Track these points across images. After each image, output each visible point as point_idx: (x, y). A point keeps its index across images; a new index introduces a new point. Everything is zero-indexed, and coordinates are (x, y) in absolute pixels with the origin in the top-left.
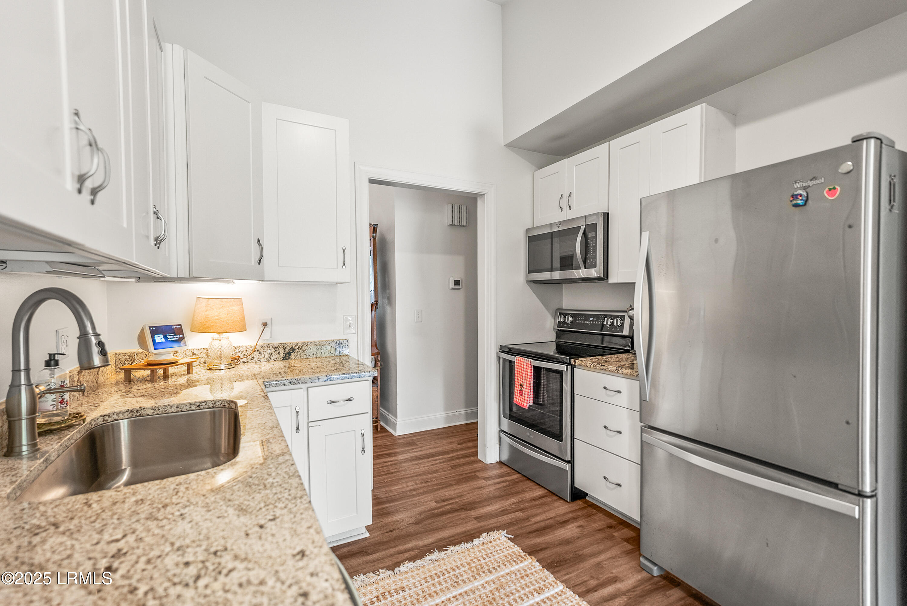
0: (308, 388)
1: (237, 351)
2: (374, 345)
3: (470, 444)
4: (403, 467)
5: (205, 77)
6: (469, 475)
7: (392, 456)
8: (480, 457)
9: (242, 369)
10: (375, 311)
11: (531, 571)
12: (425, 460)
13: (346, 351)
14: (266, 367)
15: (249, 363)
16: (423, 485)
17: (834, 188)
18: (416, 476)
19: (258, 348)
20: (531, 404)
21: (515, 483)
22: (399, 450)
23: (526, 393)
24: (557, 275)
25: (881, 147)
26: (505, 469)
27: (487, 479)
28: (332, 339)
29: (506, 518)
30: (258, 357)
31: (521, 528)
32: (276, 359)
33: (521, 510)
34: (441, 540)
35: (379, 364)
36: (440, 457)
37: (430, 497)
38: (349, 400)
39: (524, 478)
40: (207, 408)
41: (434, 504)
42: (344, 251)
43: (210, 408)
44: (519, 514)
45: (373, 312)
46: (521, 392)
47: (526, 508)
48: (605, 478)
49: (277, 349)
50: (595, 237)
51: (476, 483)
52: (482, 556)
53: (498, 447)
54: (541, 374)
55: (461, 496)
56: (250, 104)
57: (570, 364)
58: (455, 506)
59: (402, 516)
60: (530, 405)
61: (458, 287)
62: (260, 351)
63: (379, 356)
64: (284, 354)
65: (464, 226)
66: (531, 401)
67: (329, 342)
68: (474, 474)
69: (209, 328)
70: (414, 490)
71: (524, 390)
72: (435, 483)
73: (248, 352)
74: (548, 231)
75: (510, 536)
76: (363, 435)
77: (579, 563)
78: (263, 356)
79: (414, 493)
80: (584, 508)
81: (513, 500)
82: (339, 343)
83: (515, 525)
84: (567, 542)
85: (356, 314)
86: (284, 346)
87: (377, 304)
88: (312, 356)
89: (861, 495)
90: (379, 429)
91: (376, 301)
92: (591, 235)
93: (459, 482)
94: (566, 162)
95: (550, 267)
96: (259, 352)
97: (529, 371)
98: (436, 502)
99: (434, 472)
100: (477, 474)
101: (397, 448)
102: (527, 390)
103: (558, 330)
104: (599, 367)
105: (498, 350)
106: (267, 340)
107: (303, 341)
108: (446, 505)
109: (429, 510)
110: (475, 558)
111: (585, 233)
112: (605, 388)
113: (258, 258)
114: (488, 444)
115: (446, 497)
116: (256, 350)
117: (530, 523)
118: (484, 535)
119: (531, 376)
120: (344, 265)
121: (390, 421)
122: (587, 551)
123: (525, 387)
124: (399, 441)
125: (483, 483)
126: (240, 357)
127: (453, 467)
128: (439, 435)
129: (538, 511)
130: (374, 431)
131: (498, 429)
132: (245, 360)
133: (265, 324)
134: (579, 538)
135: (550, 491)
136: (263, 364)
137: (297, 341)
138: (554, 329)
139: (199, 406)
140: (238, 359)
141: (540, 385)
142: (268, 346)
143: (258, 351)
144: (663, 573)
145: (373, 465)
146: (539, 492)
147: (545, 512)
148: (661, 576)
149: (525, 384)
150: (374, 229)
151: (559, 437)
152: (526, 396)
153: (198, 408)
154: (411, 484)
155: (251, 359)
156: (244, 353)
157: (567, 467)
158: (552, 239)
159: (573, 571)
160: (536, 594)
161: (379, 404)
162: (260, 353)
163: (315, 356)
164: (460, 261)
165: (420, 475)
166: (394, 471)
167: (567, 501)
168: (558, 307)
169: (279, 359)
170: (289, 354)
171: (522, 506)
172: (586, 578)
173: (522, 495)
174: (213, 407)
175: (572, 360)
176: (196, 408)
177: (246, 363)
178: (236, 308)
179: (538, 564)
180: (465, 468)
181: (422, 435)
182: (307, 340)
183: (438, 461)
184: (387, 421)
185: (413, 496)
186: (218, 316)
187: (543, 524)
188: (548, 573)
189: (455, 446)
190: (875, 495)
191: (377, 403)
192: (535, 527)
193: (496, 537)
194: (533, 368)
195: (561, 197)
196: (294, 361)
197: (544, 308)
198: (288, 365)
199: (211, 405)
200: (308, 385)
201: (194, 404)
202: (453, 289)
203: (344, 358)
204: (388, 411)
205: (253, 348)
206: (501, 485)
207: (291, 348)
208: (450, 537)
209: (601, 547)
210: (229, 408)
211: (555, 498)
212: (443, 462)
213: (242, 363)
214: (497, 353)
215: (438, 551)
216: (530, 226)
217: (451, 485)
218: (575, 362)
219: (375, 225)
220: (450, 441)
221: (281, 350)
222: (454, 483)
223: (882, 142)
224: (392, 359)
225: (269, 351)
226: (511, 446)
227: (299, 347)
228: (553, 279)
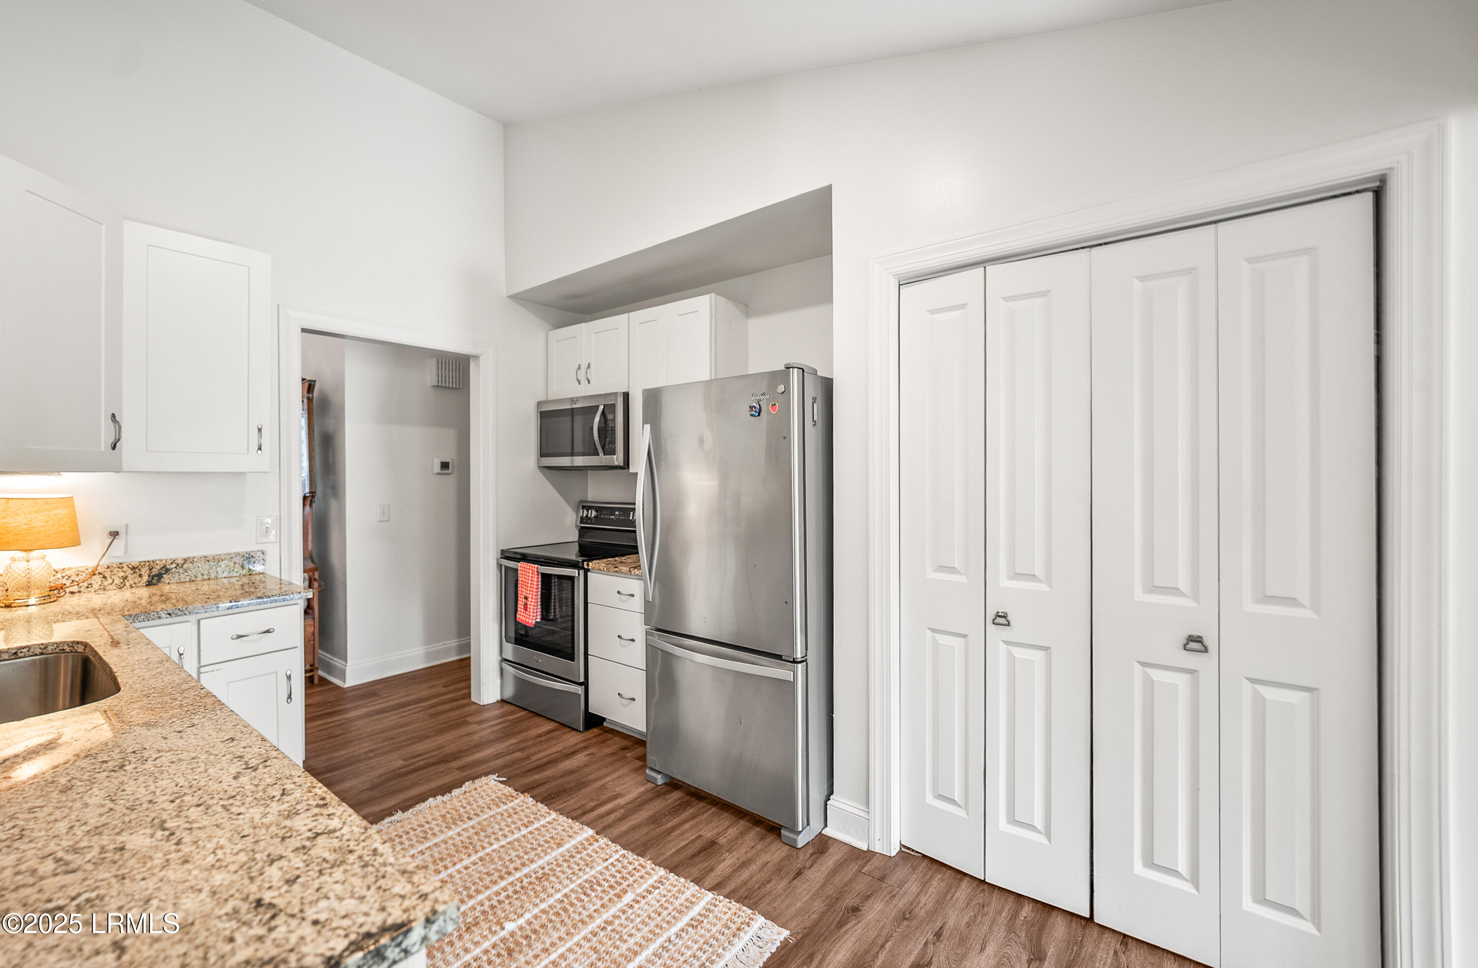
0: (199, 621)
1: (59, 575)
2: (308, 556)
3: (463, 685)
4: (355, 726)
5: (27, 191)
6: (456, 721)
7: (338, 715)
8: (473, 699)
9: (68, 602)
10: (311, 505)
11: (522, 808)
12: (392, 713)
13: (258, 568)
14: (116, 597)
15: (81, 594)
16: (386, 743)
17: (775, 405)
18: (376, 734)
19: (100, 570)
20: (539, 620)
21: (520, 721)
22: (349, 706)
23: (532, 607)
24: (579, 461)
25: (803, 375)
26: (507, 708)
27: (479, 723)
28: (237, 551)
29: (500, 762)
30: (100, 583)
31: (517, 769)
32: (134, 585)
33: (520, 750)
34: (407, 800)
35: (316, 584)
36: (413, 707)
37: (395, 755)
38: (268, 631)
39: (531, 715)
40: (31, 656)
41: (400, 763)
42: (260, 430)
43: (36, 655)
44: (519, 755)
45: (307, 508)
46: (525, 605)
47: (528, 747)
48: (619, 694)
49: (137, 570)
50: (614, 420)
51: (464, 730)
52: (462, 806)
53: (498, 681)
54: (551, 583)
55: (442, 747)
56: (104, 226)
57: (583, 568)
58: (433, 760)
59: (350, 785)
60: (536, 622)
61: (446, 472)
62: (105, 573)
63: (316, 575)
64: (149, 576)
65: (456, 388)
66: (539, 617)
67: (231, 556)
68: (463, 719)
69: (8, 543)
70: (371, 751)
71: (529, 603)
72: (404, 738)
73: (80, 577)
74: (568, 406)
75: (501, 779)
76: (289, 678)
77: (580, 789)
78: (110, 581)
79: (371, 755)
80: (600, 735)
81: (513, 741)
82: (249, 557)
83: (511, 766)
84: (572, 772)
85: (278, 515)
86: (151, 565)
87: (313, 497)
88: (200, 578)
89: (795, 662)
90: (316, 681)
91: (313, 493)
92: (610, 417)
93: (440, 732)
94: (583, 328)
95: (569, 450)
96: (101, 576)
97: (535, 580)
98: (404, 760)
99: (404, 725)
100: (468, 719)
101: (346, 704)
102: (533, 604)
103: (582, 528)
104: (612, 569)
105: (499, 556)
106: (119, 557)
107: (185, 556)
108: (418, 761)
109: (394, 771)
110: (452, 809)
111: (603, 413)
112: (618, 592)
113: (111, 440)
114: (484, 679)
115: (420, 752)
116: (96, 572)
117: (530, 761)
118: (467, 784)
119: (537, 585)
120: (260, 449)
121: (335, 667)
122: (592, 777)
123: (530, 599)
124: (349, 694)
125: (475, 727)
126: (65, 584)
127: (432, 716)
128: (414, 679)
129: (542, 748)
130: (308, 685)
131: (500, 658)
132: (75, 589)
133: (114, 534)
134: (586, 766)
135: (561, 724)
136: (111, 593)
137: (173, 556)
138: (576, 526)
139: (16, 653)
140: (62, 587)
141: (551, 596)
142: (120, 566)
143: (99, 574)
144: (667, 780)
145: (306, 730)
146: (548, 726)
147: (550, 747)
148: (666, 784)
149: (531, 596)
150: (309, 386)
151: (571, 657)
152: (531, 610)
153: (14, 657)
154: (366, 745)
155: (87, 587)
156: (73, 578)
157: (580, 690)
158: (573, 416)
159: (572, 799)
160: (522, 828)
161: (317, 644)
162: (104, 577)
163: (206, 577)
164: (450, 434)
165: (382, 732)
166: (341, 732)
167: (580, 731)
168: (582, 499)
169: (141, 584)
170: (160, 576)
171: (523, 746)
172: (584, 802)
173: (525, 734)
174: (42, 654)
175: (585, 563)
176: (9, 656)
177: (77, 594)
178: (62, 512)
179: (532, 799)
180: (452, 714)
181: (388, 682)
182: (191, 555)
183: (411, 712)
184: (329, 668)
185: (370, 758)
186: (27, 524)
187: (546, 760)
188: (542, 805)
189: (441, 689)
190: (805, 661)
191: (312, 642)
192: (535, 764)
193: (484, 782)
194: (540, 576)
195: (579, 368)
196: (168, 586)
197: (563, 501)
198: (159, 593)
199: (38, 651)
200: (199, 616)
201: (7, 652)
202: (439, 474)
203: (258, 578)
204: (332, 653)
205: (90, 570)
206: (500, 727)
207: (164, 567)
208: (419, 795)
209: (610, 769)
210: (72, 652)
211: (567, 730)
212: (421, 711)
213: (67, 595)
214: (498, 560)
215: (403, 812)
216: (542, 398)
217: (428, 737)
218: (588, 565)
219: (312, 381)
220: (431, 684)
221: (145, 571)
222: (432, 734)
223: (803, 371)
224: (338, 576)
225: (121, 574)
226: (518, 680)
227: (178, 565)
228: (575, 465)
